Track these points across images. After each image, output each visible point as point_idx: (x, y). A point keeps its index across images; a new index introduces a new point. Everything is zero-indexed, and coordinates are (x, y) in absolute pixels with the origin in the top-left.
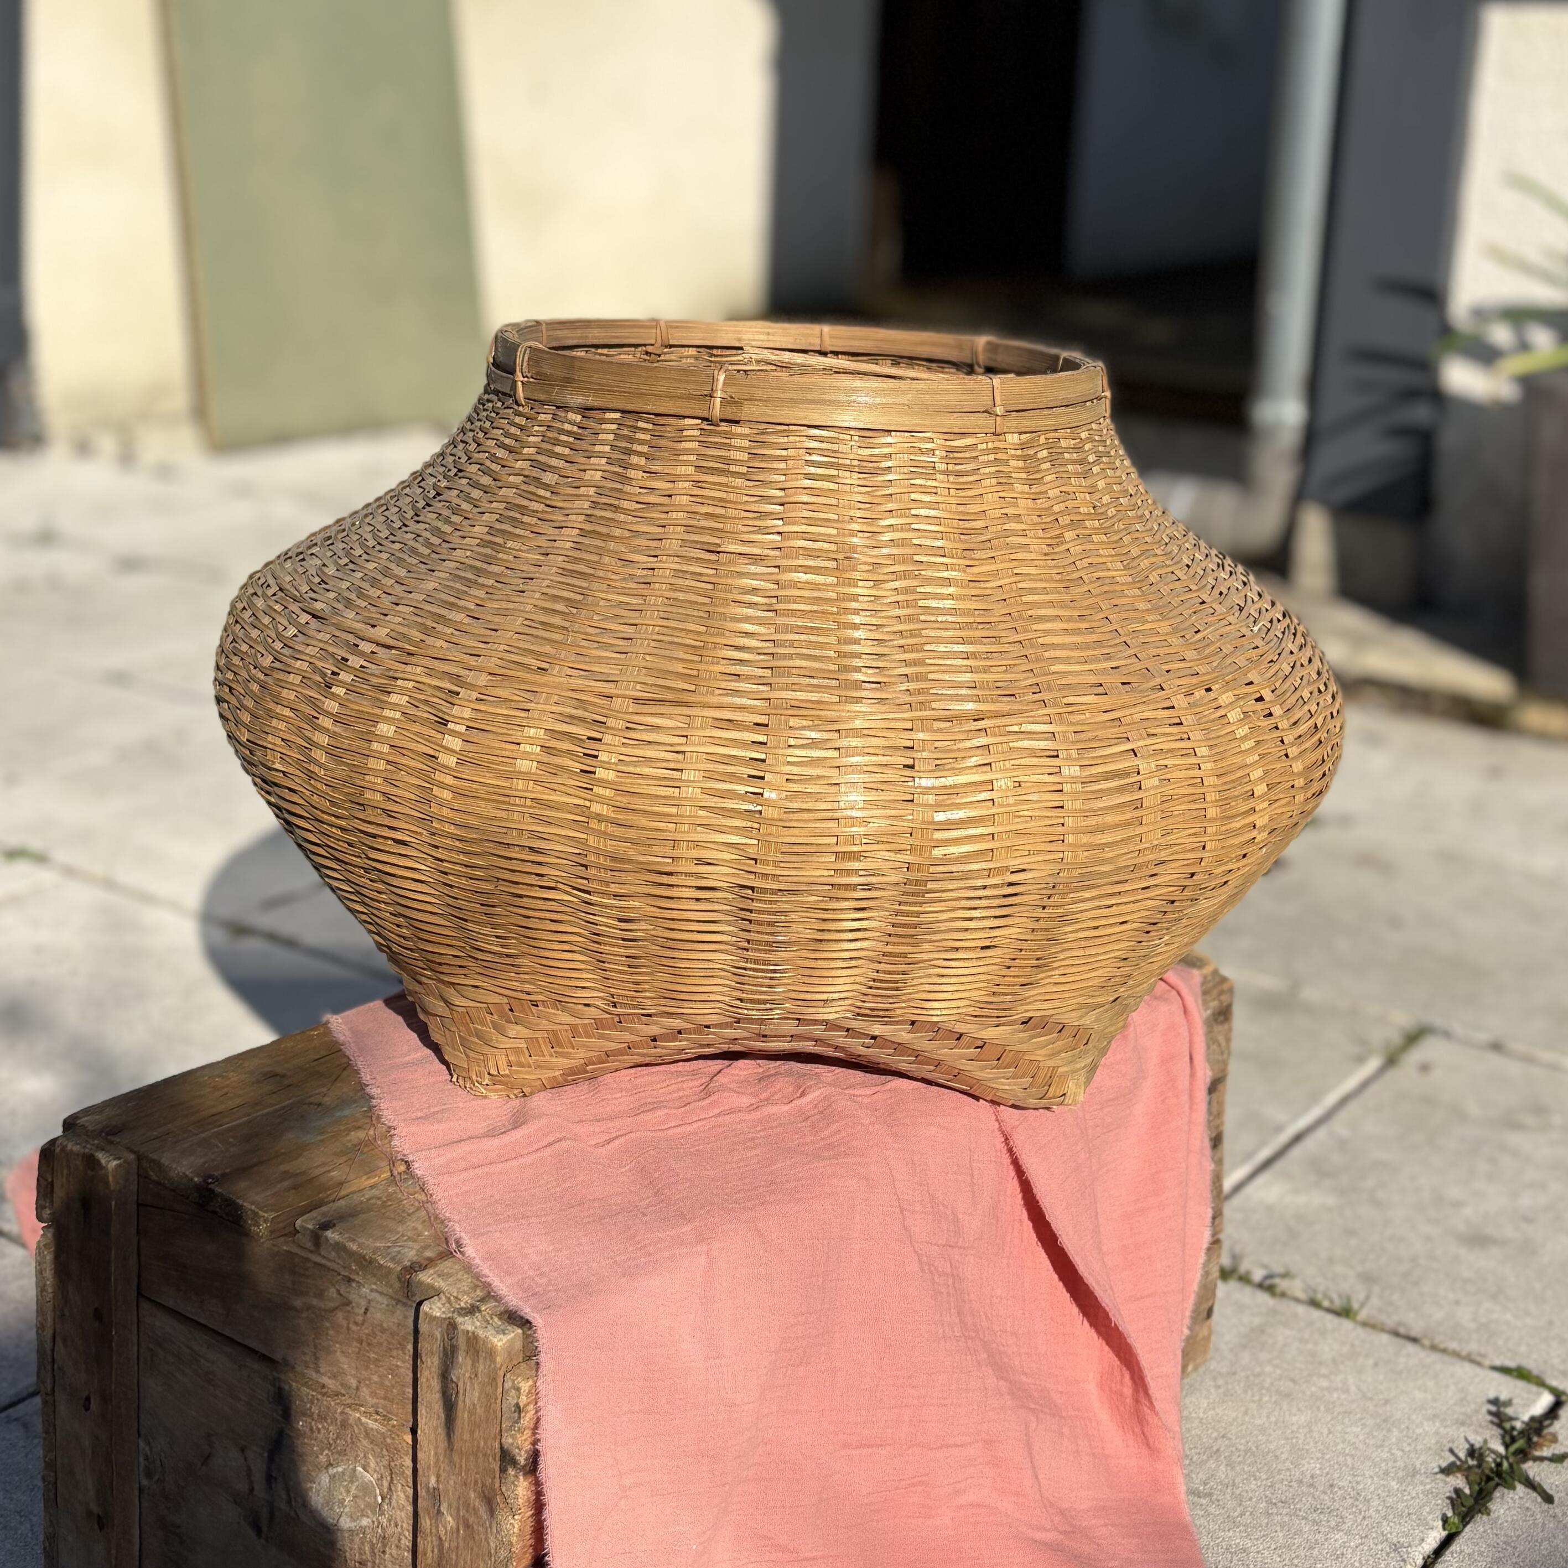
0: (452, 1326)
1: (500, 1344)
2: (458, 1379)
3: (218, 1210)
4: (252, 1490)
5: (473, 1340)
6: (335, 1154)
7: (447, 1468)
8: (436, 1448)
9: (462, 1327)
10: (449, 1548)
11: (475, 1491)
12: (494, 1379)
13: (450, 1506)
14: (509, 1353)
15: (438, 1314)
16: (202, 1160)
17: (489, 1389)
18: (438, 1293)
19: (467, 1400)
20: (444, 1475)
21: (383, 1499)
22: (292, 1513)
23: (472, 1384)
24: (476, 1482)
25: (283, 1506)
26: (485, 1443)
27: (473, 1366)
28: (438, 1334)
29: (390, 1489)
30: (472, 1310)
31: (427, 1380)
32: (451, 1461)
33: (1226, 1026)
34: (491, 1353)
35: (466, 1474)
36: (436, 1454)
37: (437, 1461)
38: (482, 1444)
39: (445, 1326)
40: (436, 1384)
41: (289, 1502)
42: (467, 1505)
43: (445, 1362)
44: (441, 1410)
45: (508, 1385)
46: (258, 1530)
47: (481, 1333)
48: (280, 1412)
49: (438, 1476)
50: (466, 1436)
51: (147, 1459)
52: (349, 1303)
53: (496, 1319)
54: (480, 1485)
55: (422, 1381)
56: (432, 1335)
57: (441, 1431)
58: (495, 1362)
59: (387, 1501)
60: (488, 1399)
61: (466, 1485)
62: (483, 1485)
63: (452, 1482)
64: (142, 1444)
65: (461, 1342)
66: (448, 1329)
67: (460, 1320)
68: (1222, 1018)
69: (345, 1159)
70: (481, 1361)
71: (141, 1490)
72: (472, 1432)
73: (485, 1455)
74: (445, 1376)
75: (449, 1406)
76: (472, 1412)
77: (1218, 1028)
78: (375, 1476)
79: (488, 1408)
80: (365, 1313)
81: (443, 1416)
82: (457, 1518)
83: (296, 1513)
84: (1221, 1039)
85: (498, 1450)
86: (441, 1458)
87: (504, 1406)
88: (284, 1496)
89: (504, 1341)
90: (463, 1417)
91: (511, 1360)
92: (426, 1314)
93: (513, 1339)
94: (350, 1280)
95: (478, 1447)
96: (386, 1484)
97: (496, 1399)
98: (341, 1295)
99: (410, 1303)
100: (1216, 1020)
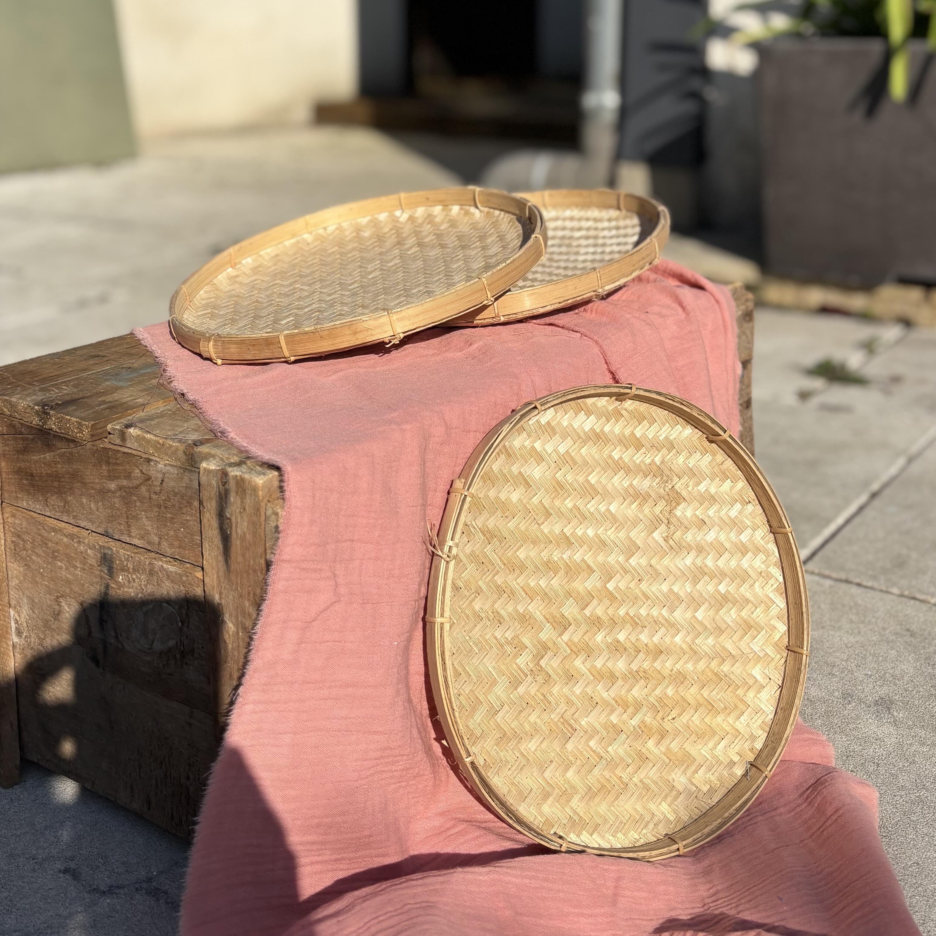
0: (225, 474)
1: (261, 482)
2: (231, 515)
3: (53, 426)
4: (90, 633)
5: (240, 482)
6: (140, 391)
7: (227, 587)
8: (218, 572)
9: (232, 474)
10: (232, 648)
11: (249, 600)
12: (258, 510)
13: (231, 615)
14: (269, 491)
15: (214, 468)
16: (41, 398)
17: (255, 518)
18: (213, 456)
19: (239, 531)
20: (224, 592)
21: (182, 624)
22: (120, 645)
23: (242, 517)
24: (249, 593)
25: (113, 641)
26: (254, 561)
27: (242, 502)
28: (214, 483)
29: (187, 615)
30: (239, 464)
31: (209, 520)
32: (230, 580)
33: (750, 324)
34: (255, 489)
35: (241, 588)
36: (218, 577)
37: (219, 581)
38: (252, 562)
39: (219, 476)
40: (215, 523)
41: (117, 637)
42: (244, 613)
43: (221, 504)
44: (220, 542)
45: (269, 512)
46: (97, 662)
47: (247, 476)
48: (106, 571)
49: (221, 594)
50: (240, 559)
51: (17, 622)
52: (149, 478)
53: (258, 468)
54: (252, 595)
55: (205, 521)
56: (210, 485)
57: (221, 558)
58: (258, 496)
59: (186, 624)
60: (254, 525)
61: (241, 597)
62: (255, 594)
63: (231, 597)
64: (12, 612)
65: (232, 485)
66: (222, 478)
67: (229, 469)
68: (747, 318)
69: (147, 393)
70: (248, 497)
71: (14, 646)
72: (244, 555)
73: (255, 571)
74: (221, 515)
75: (226, 539)
76: (243, 539)
77: (746, 325)
78: (176, 607)
79: (255, 534)
80: (161, 484)
81: (221, 546)
82: (236, 625)
83: (122, 644)
84: (748, 332)
85: (264, 566)
86: (222, 580)
87: (267, 529)
88: (113, 634)
89: (264, 480)
90: (236, 544)
91: (271, 495)
92: (205, 469)
93: (271, 480)
94: (149, 461)
95: (249, 566)
96: (184, 612)
97: (261, 525)
98: (143, 473)
99: (193, 469)
100: (744, 319)
